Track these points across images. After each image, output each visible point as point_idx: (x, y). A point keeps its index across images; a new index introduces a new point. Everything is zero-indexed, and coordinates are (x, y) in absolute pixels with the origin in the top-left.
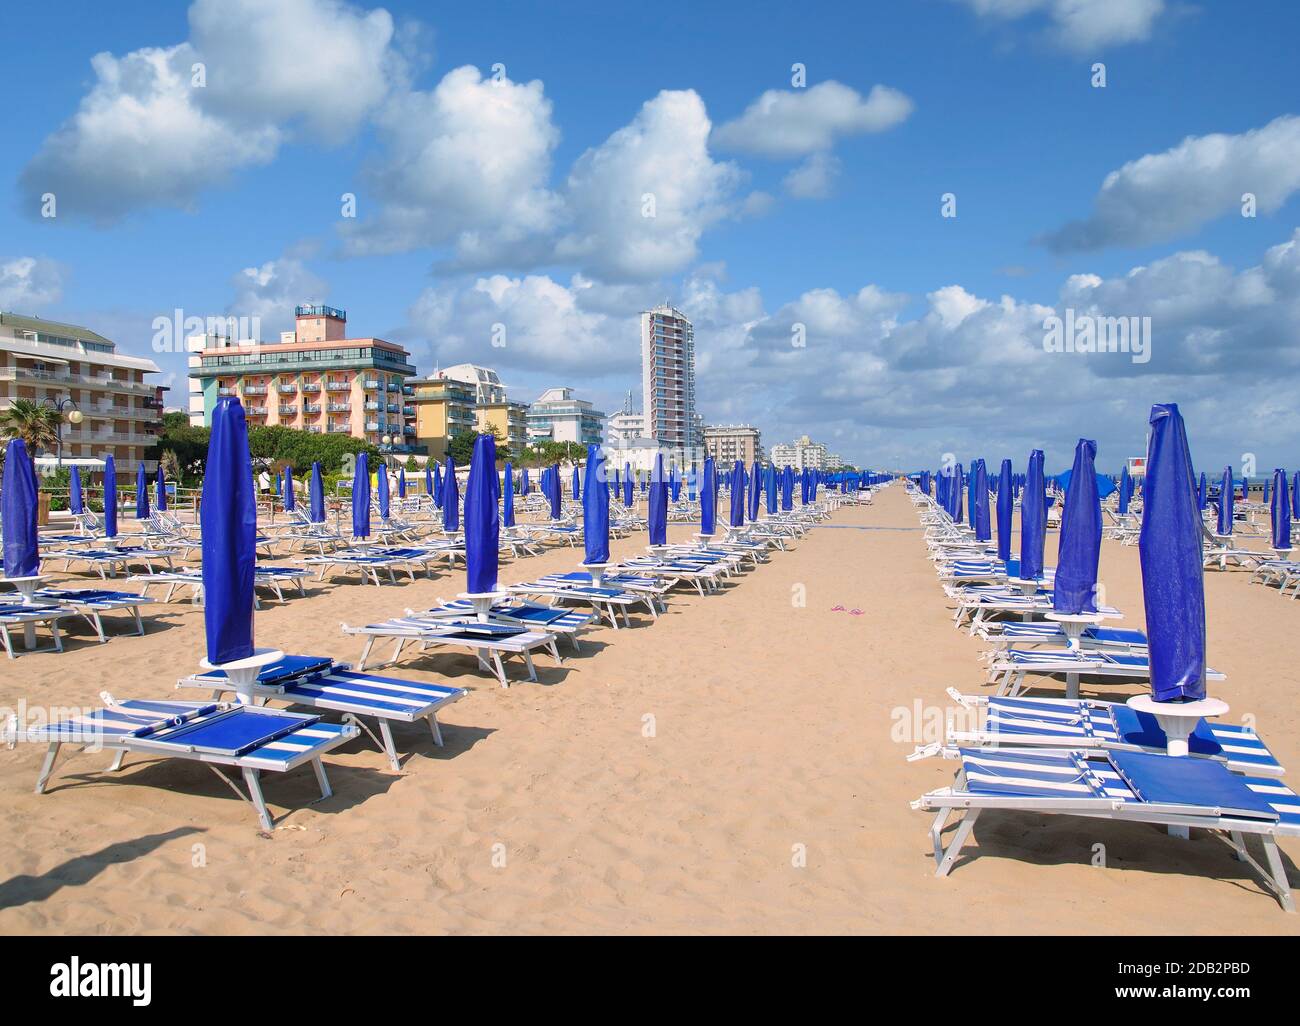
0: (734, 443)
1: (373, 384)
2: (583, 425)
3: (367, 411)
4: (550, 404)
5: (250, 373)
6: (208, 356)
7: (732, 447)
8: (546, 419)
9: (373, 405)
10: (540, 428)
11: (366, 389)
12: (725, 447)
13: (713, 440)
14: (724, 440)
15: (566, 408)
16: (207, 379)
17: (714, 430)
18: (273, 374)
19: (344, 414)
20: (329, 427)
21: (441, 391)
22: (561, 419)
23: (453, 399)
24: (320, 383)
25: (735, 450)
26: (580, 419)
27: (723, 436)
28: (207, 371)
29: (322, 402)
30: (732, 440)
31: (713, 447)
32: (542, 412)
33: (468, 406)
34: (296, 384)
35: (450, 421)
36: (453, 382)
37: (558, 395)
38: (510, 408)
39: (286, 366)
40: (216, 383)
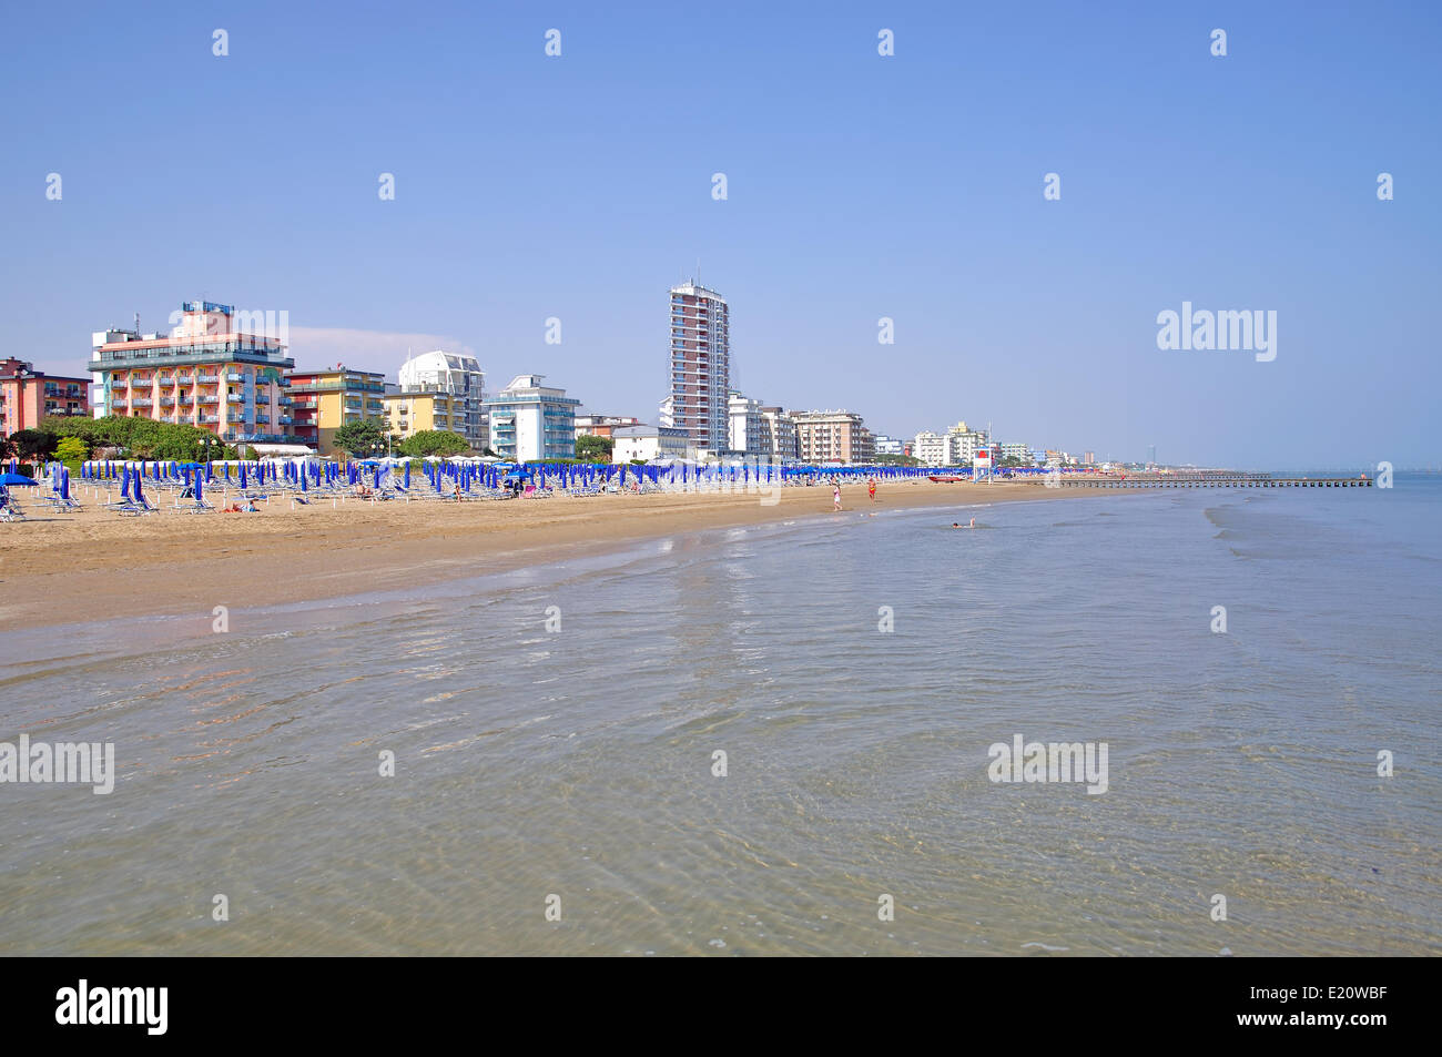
0: (829, 431)
1: (235, 377)
2: (545, 414)
3: (230, 403)
4: (516, 392)
5: (136, 367)
6: (105, 352)
7: (826, 435)
8: (509, 407)
9: (236, 397)
10: (503, 416)
11: (228, 382)
12: (818, 435)
13: (806, 427)
14: (818, 427)
15: (527, 395)
16: (105, 371)
17: (807, 416)
18: (155, 368)
19: (213, 406)
20: (182, 419)
21: (337, 382)
22: (523, 407)
23: (349, 389)
24: (193, 377)
25: (829, 438)
26: (542, 406)
27: (816, 423)
28: (104, 365)
29: (193, 396)
30: (826, 427)
31: (806, 435)
32: (505, 400)
33: (377, 396)
34: (174, 378)
35: (347, 410)
36: (349, 372)
37: (526, 383)
38: (436, 397)
39: (166, 360)
40: (111, 377)
